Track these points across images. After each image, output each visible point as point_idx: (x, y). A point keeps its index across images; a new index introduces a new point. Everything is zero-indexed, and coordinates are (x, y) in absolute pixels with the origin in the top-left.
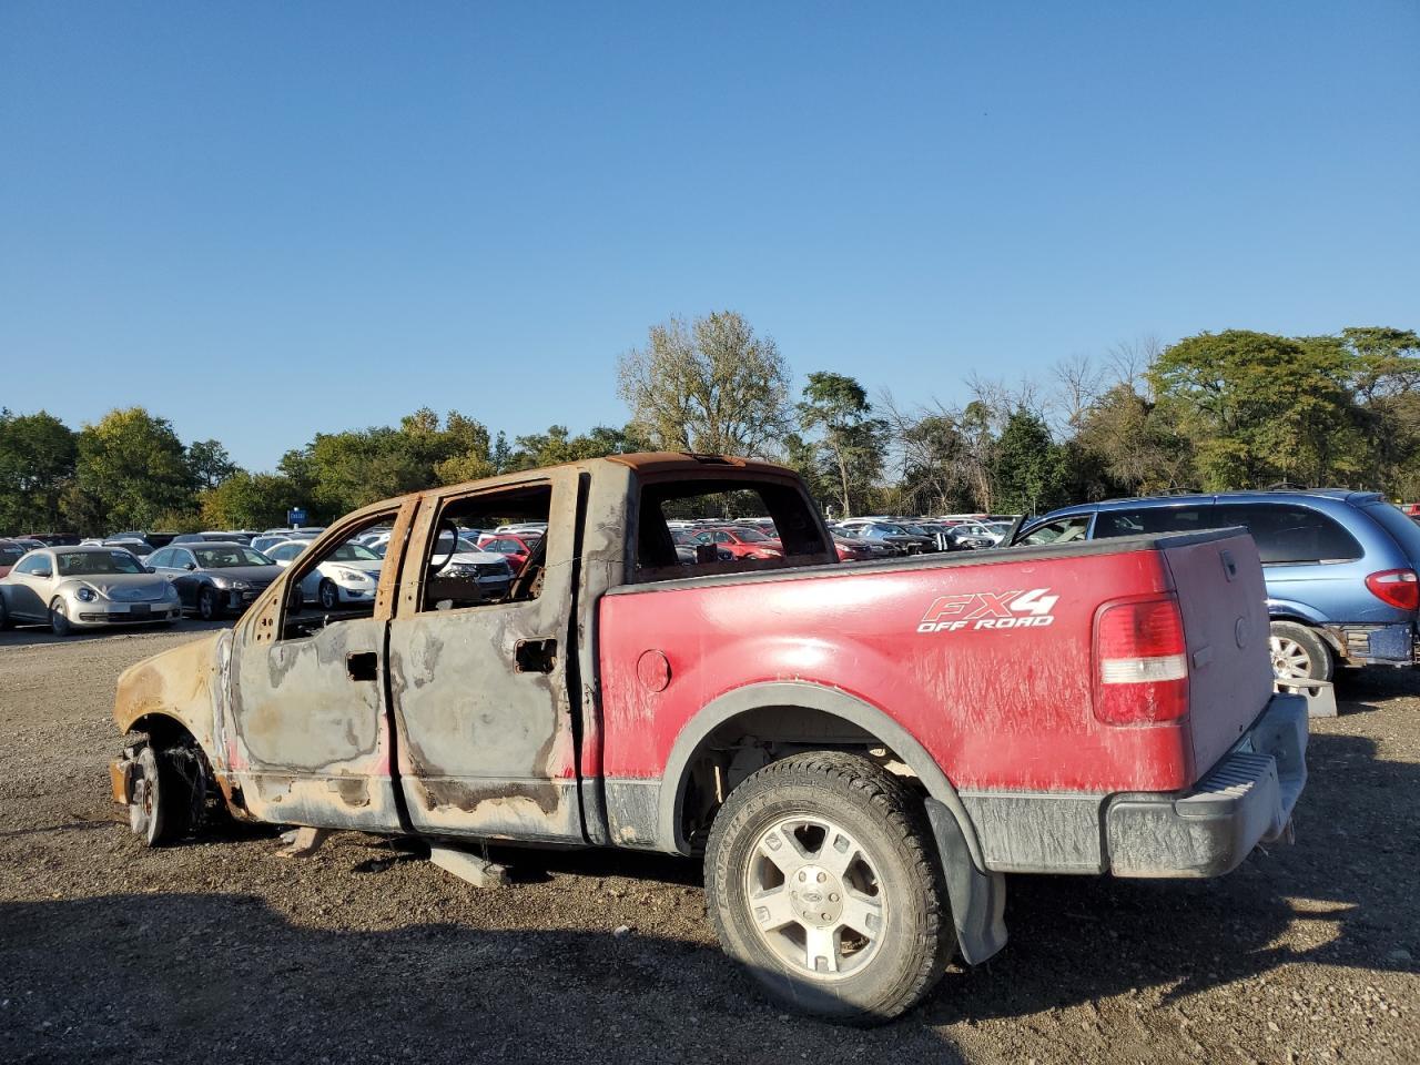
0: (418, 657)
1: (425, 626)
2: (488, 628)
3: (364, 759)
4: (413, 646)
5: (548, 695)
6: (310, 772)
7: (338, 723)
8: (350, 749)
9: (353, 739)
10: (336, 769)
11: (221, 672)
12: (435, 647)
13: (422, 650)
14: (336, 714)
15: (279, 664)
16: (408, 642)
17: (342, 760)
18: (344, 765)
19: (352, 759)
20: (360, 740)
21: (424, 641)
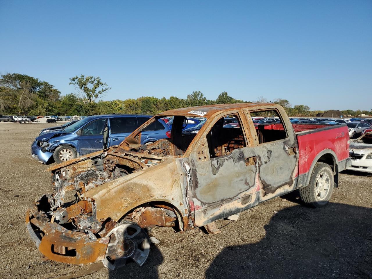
0: (265, 156)
1: (266, 147)
2: (281, 146)
3: (252, 188)
4: (264, 153)
5: (295, 159)
6: (230, 199)
7: (242, 180)
8: (247, 187)
9: (247, 184)
10: (242, 195)
11: (186, 175)
12: (270, 152)
13: (266, 153)
14: (242, 178)
15: (216, 166)
16: (262, 152)
17: (244, 191)
18: (245, 193)
19: (248, 189)
20: (250, 183)
21: (266, 151)
